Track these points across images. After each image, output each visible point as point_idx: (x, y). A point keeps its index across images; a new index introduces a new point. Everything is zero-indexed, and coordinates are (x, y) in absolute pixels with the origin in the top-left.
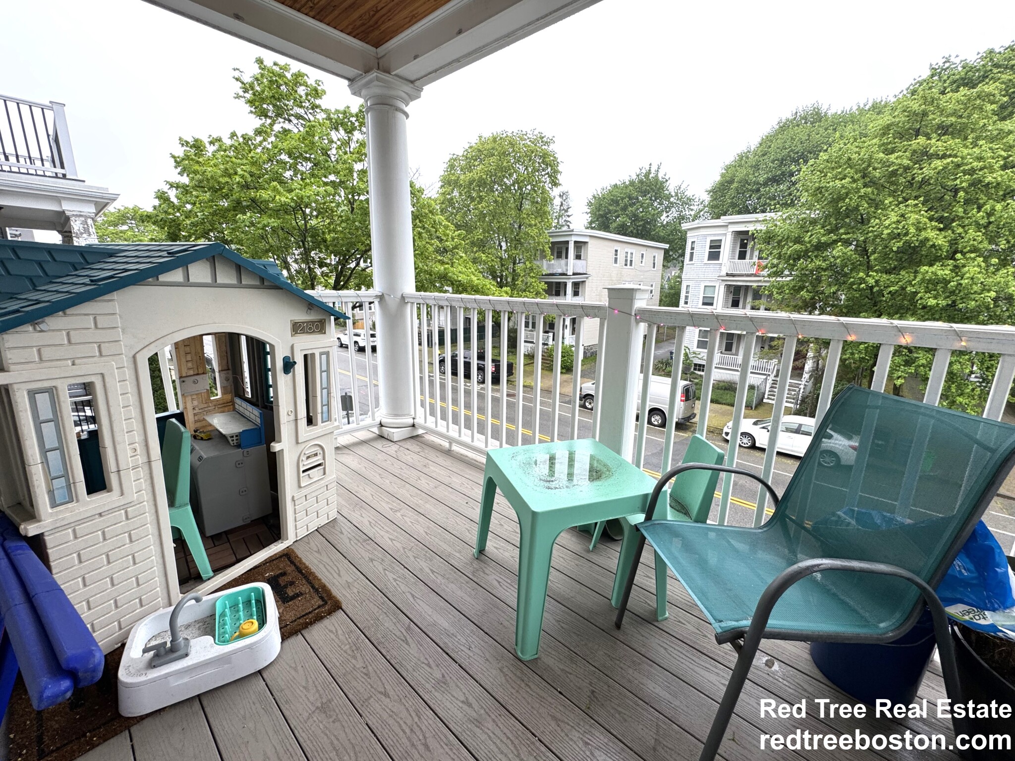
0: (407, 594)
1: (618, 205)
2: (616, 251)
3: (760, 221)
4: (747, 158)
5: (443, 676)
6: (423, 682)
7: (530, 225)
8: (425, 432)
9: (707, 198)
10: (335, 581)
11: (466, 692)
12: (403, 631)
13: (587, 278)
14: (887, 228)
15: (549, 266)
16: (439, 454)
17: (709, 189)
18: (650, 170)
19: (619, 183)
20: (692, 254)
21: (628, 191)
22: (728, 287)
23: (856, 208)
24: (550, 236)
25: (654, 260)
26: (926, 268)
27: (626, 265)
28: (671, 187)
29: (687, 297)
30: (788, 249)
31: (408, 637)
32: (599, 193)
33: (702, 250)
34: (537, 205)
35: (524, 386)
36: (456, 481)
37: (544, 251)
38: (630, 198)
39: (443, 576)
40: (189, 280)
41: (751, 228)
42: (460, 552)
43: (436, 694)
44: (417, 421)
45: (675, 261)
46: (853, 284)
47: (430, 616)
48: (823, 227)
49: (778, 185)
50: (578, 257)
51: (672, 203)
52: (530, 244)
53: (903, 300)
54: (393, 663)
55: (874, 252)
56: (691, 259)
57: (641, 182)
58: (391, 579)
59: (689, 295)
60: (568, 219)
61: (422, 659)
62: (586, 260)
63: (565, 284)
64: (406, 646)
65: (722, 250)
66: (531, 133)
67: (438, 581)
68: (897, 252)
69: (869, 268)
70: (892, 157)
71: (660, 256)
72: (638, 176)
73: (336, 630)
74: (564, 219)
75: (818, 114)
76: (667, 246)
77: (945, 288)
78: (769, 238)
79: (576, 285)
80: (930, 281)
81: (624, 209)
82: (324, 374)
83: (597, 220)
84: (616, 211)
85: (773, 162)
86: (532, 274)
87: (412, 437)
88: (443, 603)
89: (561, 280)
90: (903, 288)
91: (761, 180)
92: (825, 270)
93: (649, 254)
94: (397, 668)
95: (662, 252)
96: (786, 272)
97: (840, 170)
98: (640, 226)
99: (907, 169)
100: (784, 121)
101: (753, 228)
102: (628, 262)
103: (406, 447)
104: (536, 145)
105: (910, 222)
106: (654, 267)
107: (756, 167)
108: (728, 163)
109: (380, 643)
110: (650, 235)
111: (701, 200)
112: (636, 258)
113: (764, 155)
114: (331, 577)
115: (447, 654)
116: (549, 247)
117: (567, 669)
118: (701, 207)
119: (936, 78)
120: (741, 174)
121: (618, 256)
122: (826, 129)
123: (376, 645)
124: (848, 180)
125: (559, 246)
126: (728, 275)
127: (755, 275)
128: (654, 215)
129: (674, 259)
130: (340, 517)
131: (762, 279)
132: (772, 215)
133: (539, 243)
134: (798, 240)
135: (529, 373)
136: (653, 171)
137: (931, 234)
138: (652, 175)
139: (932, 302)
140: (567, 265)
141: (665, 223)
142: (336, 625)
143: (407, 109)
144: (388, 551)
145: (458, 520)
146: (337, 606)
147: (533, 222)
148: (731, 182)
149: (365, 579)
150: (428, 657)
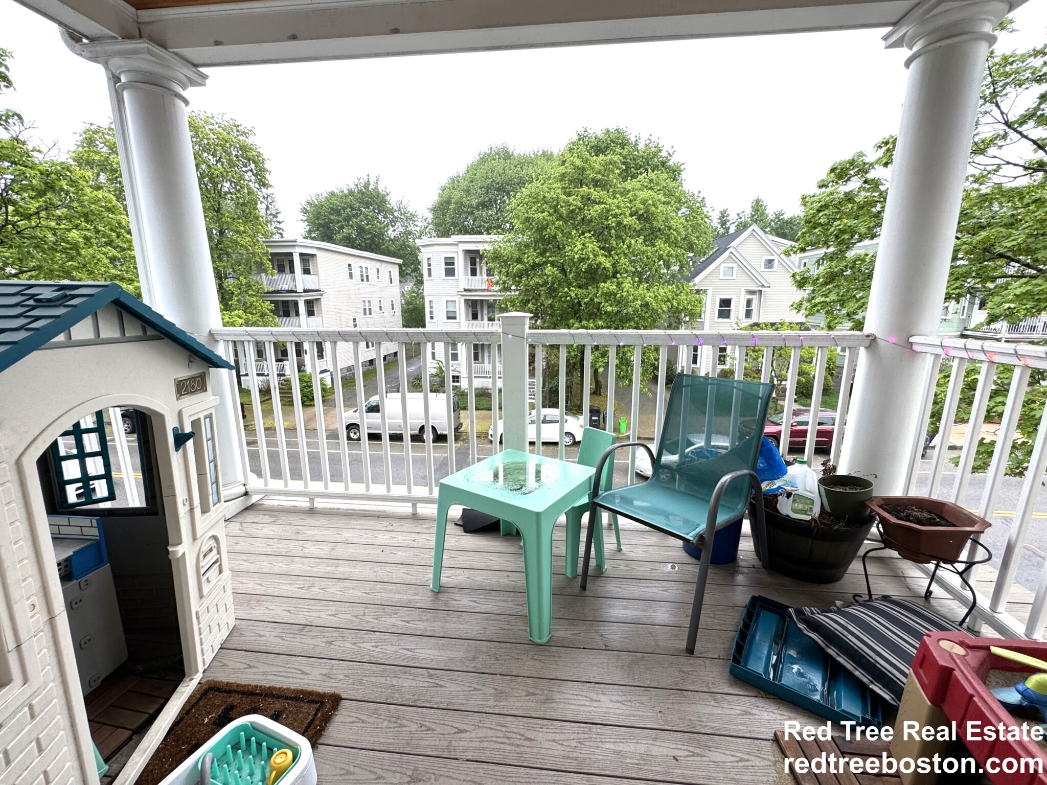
0: (400, 651)
1: (340, 215)
2: (350, 265)
3: (487, 242)
4: (458, 182)
5: (496, 689)
6: (484, 703)
7: (238, 232)
8: (261, 496)
9: (430, 216)
10: (306, 681)
11: (524, 688)
12: (428, 680)
13: (322, 295)
14: (576, 253)
15: (270, 282)
16: (302, 516)
17: (431, 207)
18: (368, 181)
19: (336, 191)
20: (429, 270)
21: (349, 201)
22: (466, 301)
23: (555, 237)
24: (267, 246)
25: (390, 276)
26: (603, 284)
27: (362, 280)
28: (393, 201)
29: (431, 312)
30: (513, 268)
31: (437, 682)
32: (314, 199)
33: (439, 268)
34: (244, 208)
35: (266, 429)
36: (348, 535)
37: (262, 264)
38: (352, 209)
39: (421, 620)
40: (99, 336)
41: (480, 247)
42: (417, 595)
43: (502, 704)
44: (250, 487)
45: (408, 277)
46: (561, 297)
47: (440, 656)
48: (535, 251)
49: (488, 210)
50: (307, 271)
51: (396, 218)
52: (241, 254)
53: (593, 308)
54: (445, 707)
55: (570, 272)
56: (430, 275)
57: (360, 192)
58: (371, 648)
59: (433, 310)
60: (278, 226)
61: (466, 689)
62: (316, 274)
63: (296, 304)
64: (442, 689)
65: (456, 266)
66: (220, 117)
67: (421, 626)
68: (585, 272)
69: (569, 285)
70: (571, 199)
71: (395, 271)
72: (357, 185)
73: (357, 718)
74: (274, 225)
75: (507, 152)
76: (400, 261)
77: (615, 298)
78: (496, 257)
79: (310, 304)
80: (606, 293)
81: (348, 219)
82: (210, 442)
83: (317, 229)
84: (338, 222)
85: (481, 188)
86: (250, 292)
87: (247, 509)
88: (442, 641)
89: (290, 298)
90: (592, 300)
91: (474, 202)
92: (542, 286)
93: (385, 269)
94: (452, 708)
95: (397, 268)
96: (513, 287)
97: (539, 205)
98: (368, 239)
99: (580, 209)
100: (483, 153)
101: (483, 248)
102: (365, 278)
103: (249, 520)
104: (229, 133)
105: (590, 249)
106: (391, 283)
107: (467, 191)
108: (443, 184)
109: (415, 701)
110: (380, 248)
111: (425, 218)
112: (372, 274)
113: (472, 181)
114: (298, 681)
115: (483, 673)
116: (269, 260)
117: (575, 632)
118: (425, 224)
119: (581, 142)
120: (457, 195)
121: (353, 271)
122: (516, 166)
123: (414, 704)
124: (546, 213)
125: (278, 258)
126: (465, 290)
127: (488, 290)
128: (380, 228)
129: (407, 274)
130: (238, 622)
131: (495, 293)
132: (496, 237)
133: (254, 254)
134: (519, 261)
135: (268, 412)
136: (372, 182)
137: (602, 259)
138: (371, 187)
139: (609, 309)
140: (294, 280)
141: (392, 237)
142: (353, 714)
143: (184, 93)
144: (341, 626)
145: (388, 569)
146: (336, 700)
147: (242, 229)
148: (448, 202)
149: (341, 662)
150: (469, 685)
